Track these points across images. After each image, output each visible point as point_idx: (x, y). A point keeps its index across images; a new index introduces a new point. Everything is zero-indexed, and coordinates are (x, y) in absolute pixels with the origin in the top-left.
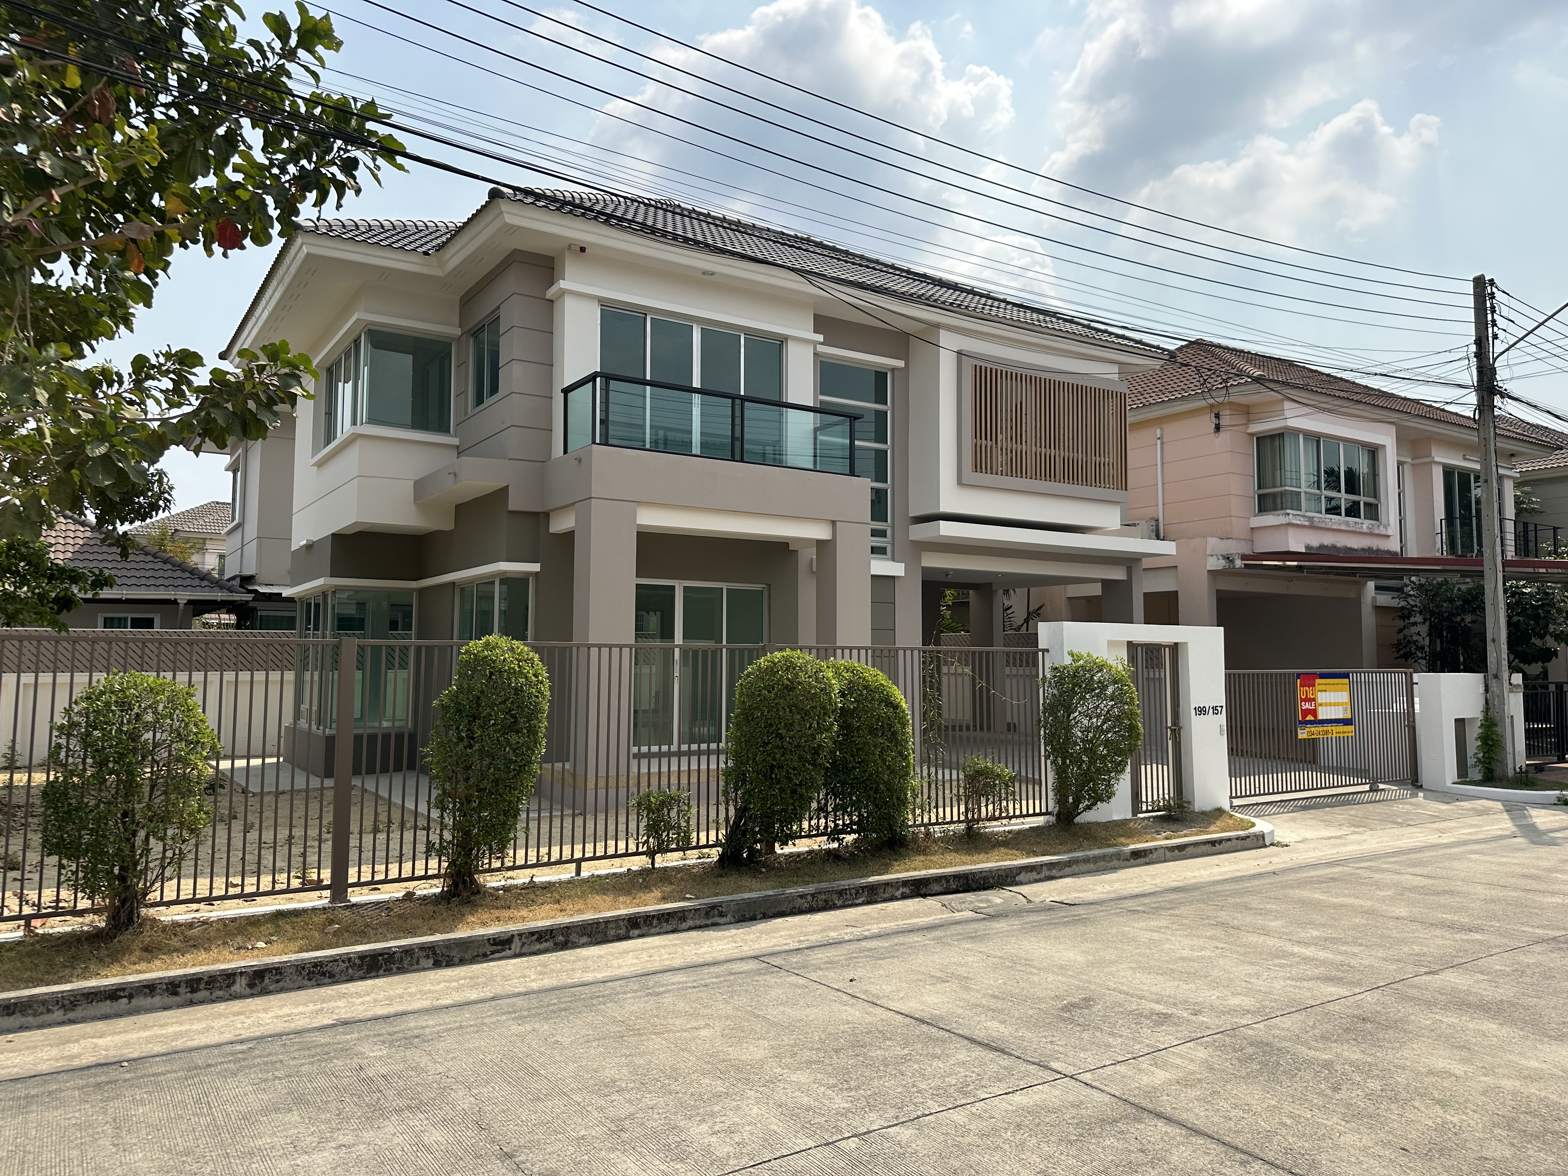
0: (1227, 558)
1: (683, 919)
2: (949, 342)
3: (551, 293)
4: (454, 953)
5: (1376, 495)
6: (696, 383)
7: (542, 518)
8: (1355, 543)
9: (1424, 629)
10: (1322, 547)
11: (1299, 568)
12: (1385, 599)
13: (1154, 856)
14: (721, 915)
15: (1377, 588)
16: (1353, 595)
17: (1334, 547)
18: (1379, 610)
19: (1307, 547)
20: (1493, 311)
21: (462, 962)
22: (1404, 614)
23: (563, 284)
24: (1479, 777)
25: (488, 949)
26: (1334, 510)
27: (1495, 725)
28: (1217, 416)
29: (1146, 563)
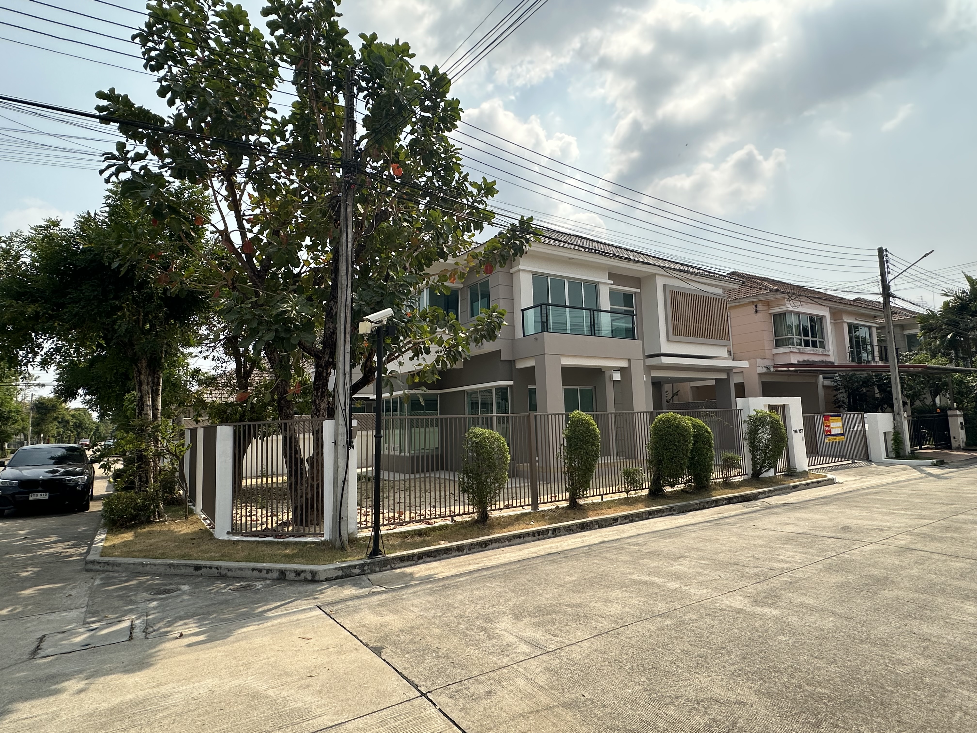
0: (768, 368)
1: (664, 512)
2: (660, 282)
3: (512, 271)
4: (603, 523)
5: (823, 337)
6: (567, 304)
7: (512, 363)
8: (817, 359)
9: (845, 395)
10: (804, 361)
11: (796, 371)
12: (827, 383)
13: (800, 487)
14: (674, 511)
15: (824, 378)
16: (814, 381)
17: (808, 361)
18: (825, 387)
19: (798, 361)
20: (887, 262)
21: (606, 526)
22: (836, 389)
23: (521, 267)
24: (894, 456)
25: (612, 522)
26: (807, 344)
27: (899, 434)
28: (756, 306)
29: (734, 370)
